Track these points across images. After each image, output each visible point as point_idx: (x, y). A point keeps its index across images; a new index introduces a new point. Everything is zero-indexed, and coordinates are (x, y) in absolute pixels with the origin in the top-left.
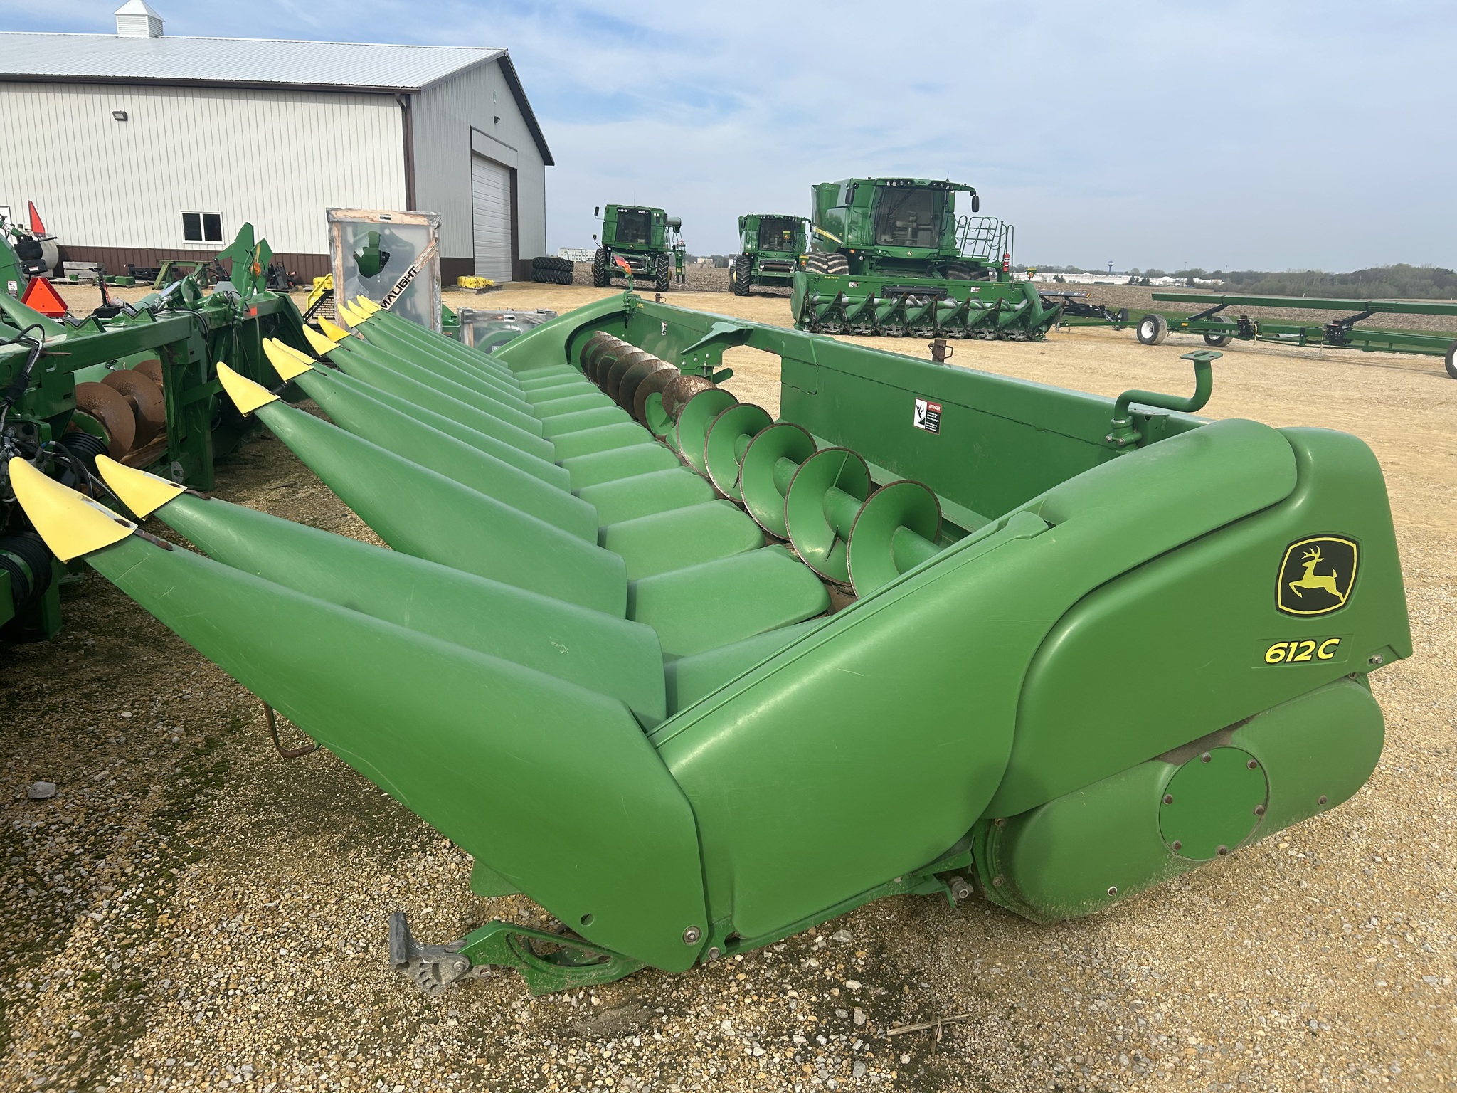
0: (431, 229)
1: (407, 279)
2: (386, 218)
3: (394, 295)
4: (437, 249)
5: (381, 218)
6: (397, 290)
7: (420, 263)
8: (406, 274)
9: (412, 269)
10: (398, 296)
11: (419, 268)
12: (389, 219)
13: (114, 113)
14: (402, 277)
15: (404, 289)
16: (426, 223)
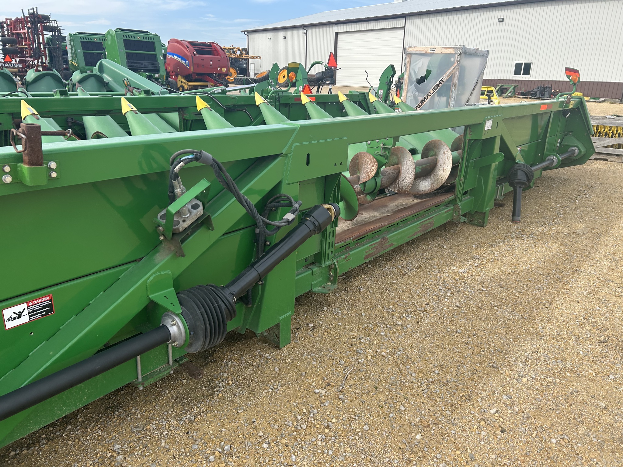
0: (457, 55)
1: (438, 85)
2: (433, 50)
3: (430, 94)
4: (457, 67)
5: (430, 50)
6: (432, 92)
7: (446, 76)
8: (438, 83)
9: (441, 80)
10: (432, 95)
11: (446, 79)
12: (435, 51)
13: (499, 19)
14: (436, 85)
15: (435, 91)
16: (454, 52)
